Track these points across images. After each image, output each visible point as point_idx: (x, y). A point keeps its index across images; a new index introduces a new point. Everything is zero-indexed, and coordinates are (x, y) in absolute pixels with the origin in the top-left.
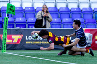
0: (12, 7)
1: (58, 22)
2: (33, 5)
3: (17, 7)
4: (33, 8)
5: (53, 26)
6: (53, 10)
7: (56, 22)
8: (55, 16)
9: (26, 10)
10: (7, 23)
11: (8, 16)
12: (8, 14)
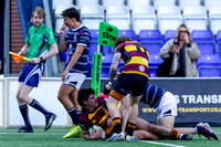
0: (110, 29)
1: (215, 64)
2: (157, 26)
3: (122, 31)
4: (158, 31)
5: (203, 72)
6: (202, 36)
7: (210, 64)
8: (208, 49)
9: (143, 36)
10: (100, 67)
11: (102, 50)
12: (102, 47)
